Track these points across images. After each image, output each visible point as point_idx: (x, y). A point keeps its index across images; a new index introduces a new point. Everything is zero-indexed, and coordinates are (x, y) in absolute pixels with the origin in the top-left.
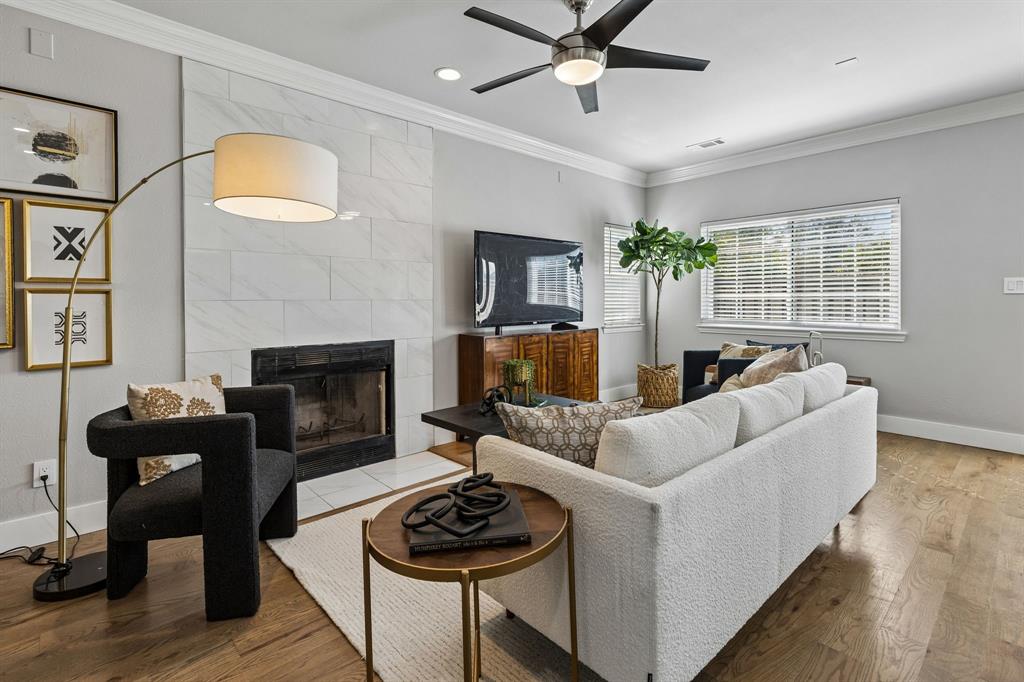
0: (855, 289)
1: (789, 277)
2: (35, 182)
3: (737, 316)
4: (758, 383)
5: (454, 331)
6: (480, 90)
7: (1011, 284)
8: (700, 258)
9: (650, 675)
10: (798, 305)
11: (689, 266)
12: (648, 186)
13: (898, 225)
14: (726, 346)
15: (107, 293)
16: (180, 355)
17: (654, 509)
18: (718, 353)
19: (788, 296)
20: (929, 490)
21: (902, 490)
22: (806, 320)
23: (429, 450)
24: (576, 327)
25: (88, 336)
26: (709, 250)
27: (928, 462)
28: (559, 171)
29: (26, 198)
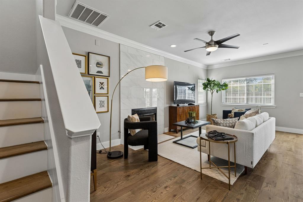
0: (263, 95)
1: (246, 92)
2: (97, 73)
3: (231, 102)
4: (250, 117)
5: (168, 105)
6: (185, 51)
7: (302, 95)
8: (224, 88)
9: (252, 162)
10: (247, 99)
11: (220, 89)
12: (208, 69)
13: (274, 80)
14: (233, 109)
15: (108, 96)
16: (119, 110)
17: (253, 134)
18: (231, 111)
19: (245, 97)
20: (285, 141)
21: (278, 141)
22: (250, 103)
23: (163, 133)
24: (194, 105)
25: (105, 106)
26: (226, 85)
27: (283, 136)
28: (189, 66)
29: (96, 76)
